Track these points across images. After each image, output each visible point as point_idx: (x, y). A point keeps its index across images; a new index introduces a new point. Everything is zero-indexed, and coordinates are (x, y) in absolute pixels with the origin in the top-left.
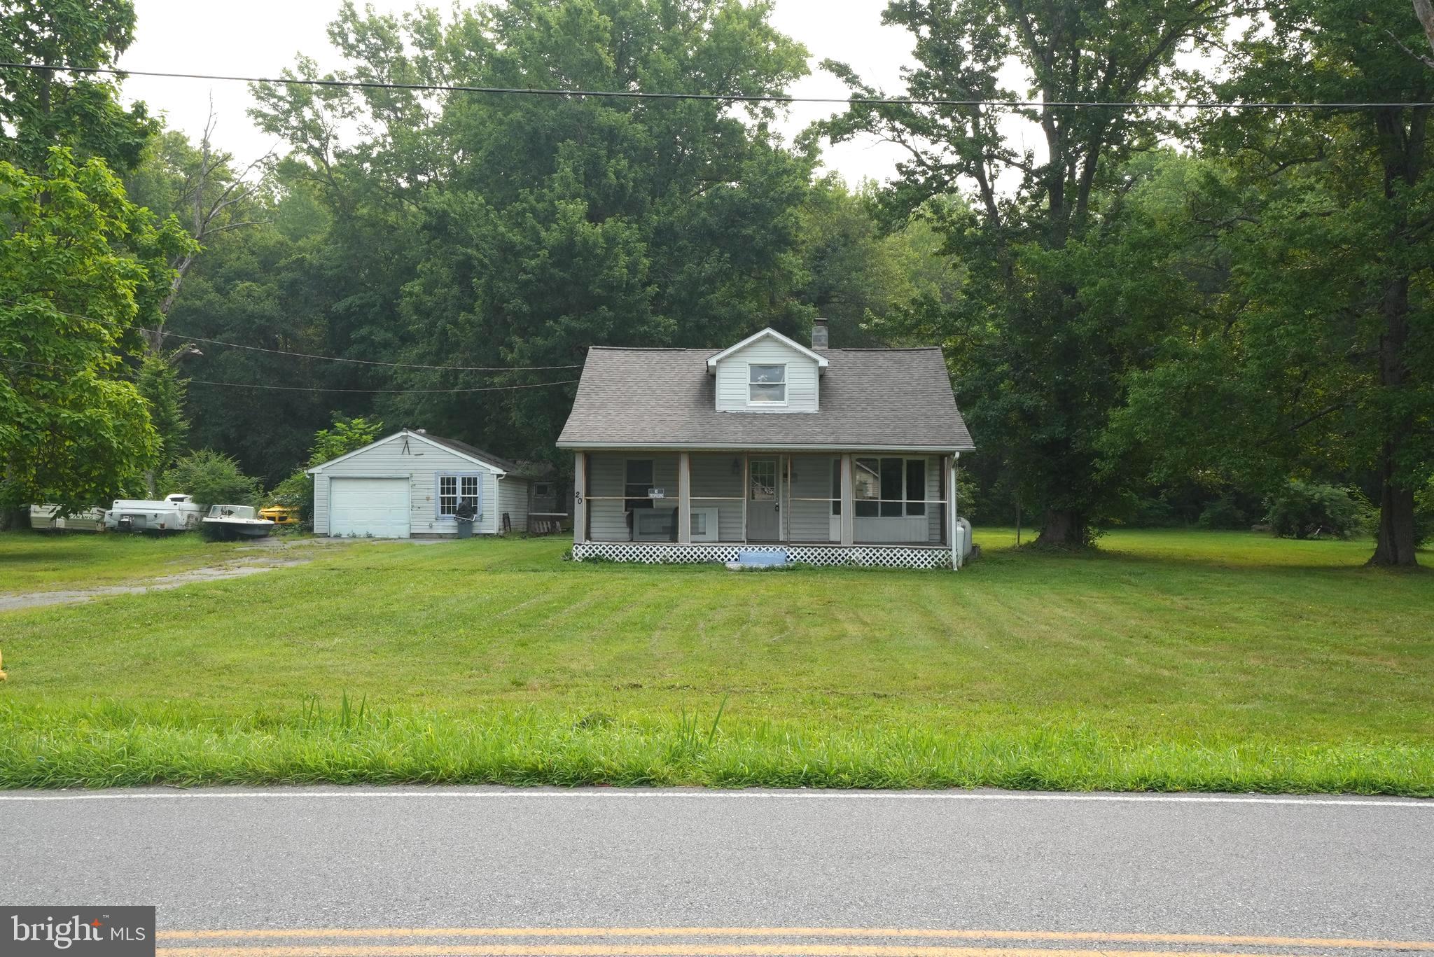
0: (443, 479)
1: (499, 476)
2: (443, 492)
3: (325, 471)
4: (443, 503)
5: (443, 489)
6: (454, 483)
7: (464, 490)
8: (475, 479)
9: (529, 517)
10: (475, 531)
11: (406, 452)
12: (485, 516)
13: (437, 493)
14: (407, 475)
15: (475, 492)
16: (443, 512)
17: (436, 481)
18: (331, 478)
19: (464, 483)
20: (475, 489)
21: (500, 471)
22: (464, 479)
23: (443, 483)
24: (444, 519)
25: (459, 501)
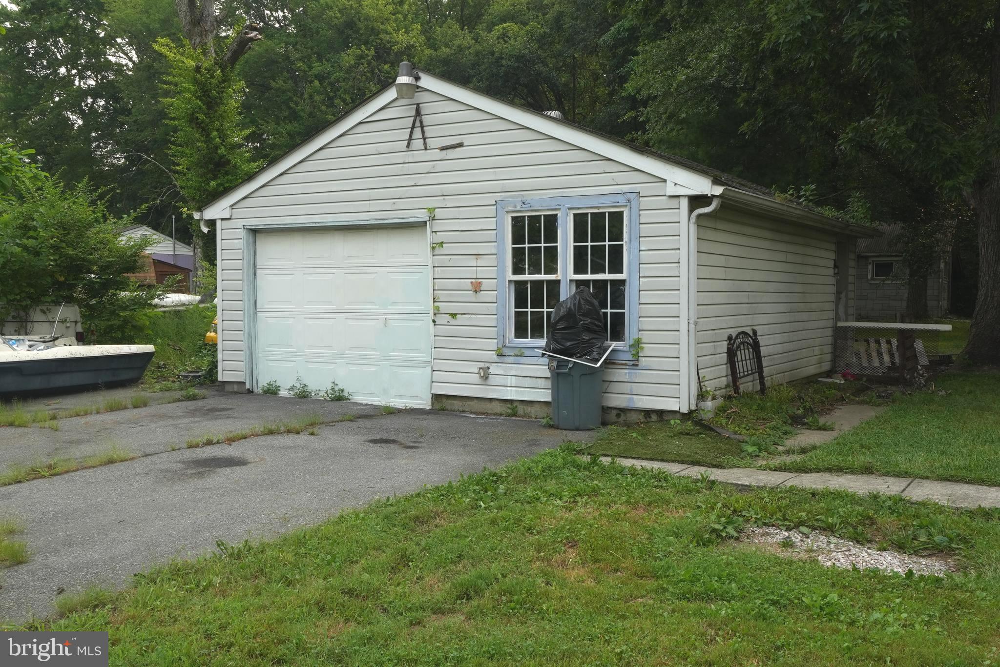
0: (517, 222)
1: (696, 201)
2: (518, 269)
3: (237, 213)
4: (520, 301)
5: (518, 254)
6: (552, 236)
7: (580, 255)
8: (617, 218)
9: (840, 336)
10: (617, 400)
11: (418, 143)
12: (648, 349)
13: (500, 266)
14: (420, 216)
15: (616, 267)
16: (521, 331)
17: (499, 228)
18: (255, 232)
19: (580, 234)
20: (617, 254)
21: (701, 185)
22: (580, 221)
23: (518, 238)
24: (520, 353)
25: (566, 293)
